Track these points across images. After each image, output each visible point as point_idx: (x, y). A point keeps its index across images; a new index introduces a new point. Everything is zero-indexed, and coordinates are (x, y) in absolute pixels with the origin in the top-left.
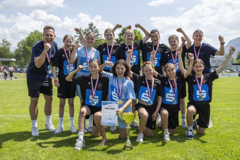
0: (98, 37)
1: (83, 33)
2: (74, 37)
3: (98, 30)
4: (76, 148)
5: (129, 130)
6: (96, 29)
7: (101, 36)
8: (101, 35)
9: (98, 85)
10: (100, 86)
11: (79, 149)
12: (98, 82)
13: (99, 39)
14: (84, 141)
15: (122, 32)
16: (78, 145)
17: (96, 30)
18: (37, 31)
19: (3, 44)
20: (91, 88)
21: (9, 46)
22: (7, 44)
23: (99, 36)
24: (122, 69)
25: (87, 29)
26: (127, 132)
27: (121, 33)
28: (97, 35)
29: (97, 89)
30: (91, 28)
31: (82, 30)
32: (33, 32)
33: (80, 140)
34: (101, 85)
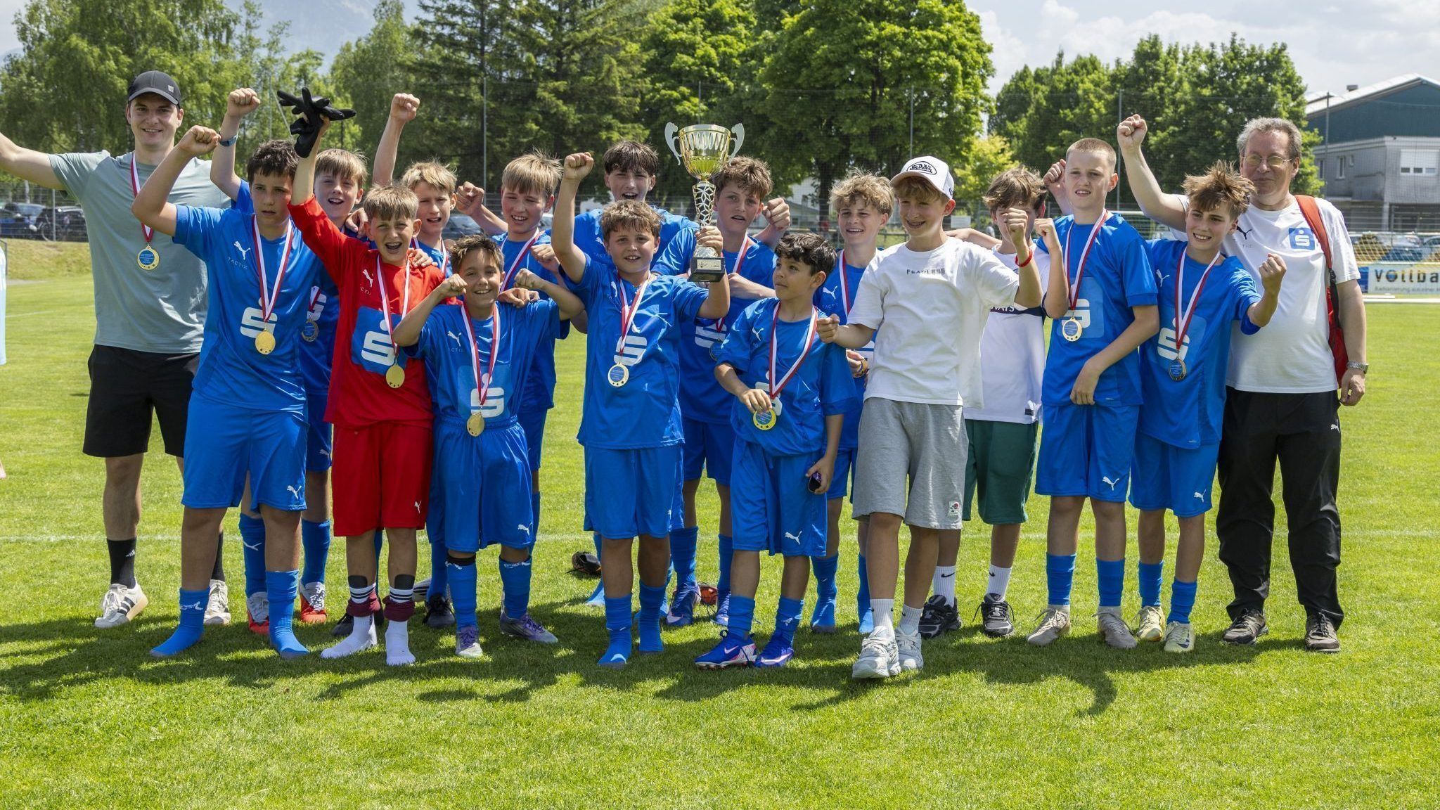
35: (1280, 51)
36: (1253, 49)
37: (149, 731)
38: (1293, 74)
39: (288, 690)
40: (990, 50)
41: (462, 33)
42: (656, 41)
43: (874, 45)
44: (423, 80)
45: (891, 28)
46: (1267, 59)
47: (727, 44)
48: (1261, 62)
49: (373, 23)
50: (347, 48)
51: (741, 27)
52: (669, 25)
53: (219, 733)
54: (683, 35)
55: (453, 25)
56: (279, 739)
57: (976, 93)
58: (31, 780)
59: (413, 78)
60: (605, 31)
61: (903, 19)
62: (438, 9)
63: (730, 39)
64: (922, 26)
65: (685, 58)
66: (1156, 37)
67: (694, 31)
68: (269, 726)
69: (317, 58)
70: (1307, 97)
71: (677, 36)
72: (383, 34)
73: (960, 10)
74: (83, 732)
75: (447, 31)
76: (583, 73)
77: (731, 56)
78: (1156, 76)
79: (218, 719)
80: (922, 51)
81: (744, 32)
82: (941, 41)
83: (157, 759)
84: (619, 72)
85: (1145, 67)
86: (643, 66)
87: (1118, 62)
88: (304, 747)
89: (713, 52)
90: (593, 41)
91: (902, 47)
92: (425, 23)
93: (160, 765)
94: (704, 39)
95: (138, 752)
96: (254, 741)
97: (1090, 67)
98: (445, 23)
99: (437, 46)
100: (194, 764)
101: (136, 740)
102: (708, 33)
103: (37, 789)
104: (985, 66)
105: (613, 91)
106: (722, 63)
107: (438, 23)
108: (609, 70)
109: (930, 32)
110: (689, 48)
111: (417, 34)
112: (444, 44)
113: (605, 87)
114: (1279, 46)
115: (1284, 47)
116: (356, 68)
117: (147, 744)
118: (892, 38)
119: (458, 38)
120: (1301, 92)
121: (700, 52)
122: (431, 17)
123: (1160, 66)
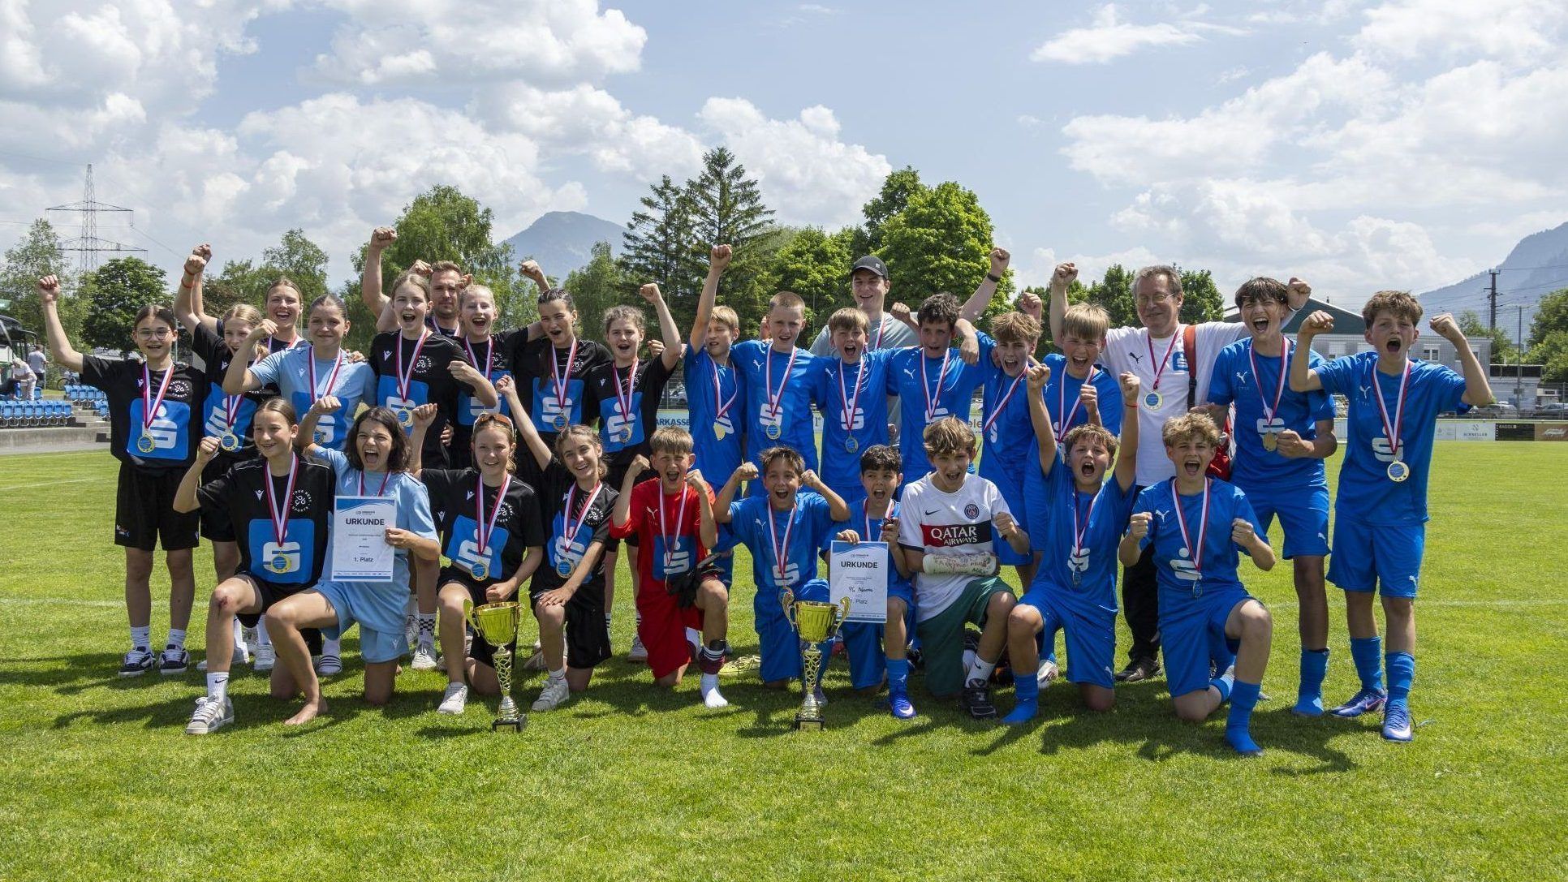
0: (753, 223)
1: (678, 200)
2: (633, 223)
3: (755, 188)
4: (191, 726)
5: (503, 662)
6: (742, 180)
7: (768, 217)
8: (772, 212)
9: (293, 498)
10: (303, 501)
11: (203, 729)
12: (295, 487)
13: (757, 232)
14: (230, 704)
15: (885, 194)
16: (202, 718)
17: (743, 186)
18: (449, 190)
19: (290, 254)
20: (268, 515)
21: (319, 267)
22: (306, 258)
23: (758, 220)
24: (379, 437)
25: (698, 181)
26: (500, 672)
27: (880, 197)
28: (751, 213)
29: (292, 515)
30: (719, 175)
31: (673, 185)
32: (424, 193)
33: (213, 699)
34: (307, 500)
35: (1207, 276)
36: (1188, 273)
37: (475, 775)
38: (1215, 291)
39: (590, 738)
40: (1012, 275)
41: (652, 264)
42: (781, 269)
43: (933, 271)
44: (625, 295)
45: (947, 260)
46: (1197, 281)
47: (829, 271)
48: (1193, 282)
49: (592, 258)
50: (573, 275)
51: (838, 260)
52: (790, 259)
53: (537, 779)
54: (799, 265)
55: (646, 258)
56: (590, 786)
57: (1001, 303)
58: (375, 824)
59: (618, 294)
60: (750, 263)
61: (952, 254)
62: (637, 248)
63: (831, 267)
64: (965, 258)
65: (800, 282)
66: (1120, 266)
67: (806, 262)
68: (580, 772)
69: (554, 282)
70: (1225, 307)
71: (794, 266)
72: (597, 264)
73: (990, 247)
74: (418, 777)
75: (643, 262)
76: (734, 290)
77: (832, 279)
78: (1120, 292)
79: (534, 765)
80: (966, 276)
81: (839, 263)
82: (979, 270)
83: (485, 804)
84: (759, 289)
85: (1112, 286)
86: (775, 285)
87: (1094, 283)
88: (614, 793)
89: (819, 277)
90: (741, 268)
91: (953, 272)
92: (629, 257)
93: (488, 810)
94: (814, 268)
95: (467, 798)
96: (570, 788)
97: (1074, 287)
98: (640, 257)
99: (635, 272)
100: (518, 810)
101: (466, 785)
102: (816, 263)
103: (381, 835)
104: (1008, 285)
105: (754, 302)
106: (826, 284)
107: (637, 257)
108: (752, 288)
109: (971, 264)
110: (804, 275)
111: (623, 265)
112: (641, 271)
113: (749, 300)
114: (1205, 272)
115: (1209, 273)
116: (580, 286)
117: (476, 789)
118: (947, 267)
119: (650, 267)
120: (1220, 303)
121: (810, 278)
122: (632, 253)
123: (1123, 285)
